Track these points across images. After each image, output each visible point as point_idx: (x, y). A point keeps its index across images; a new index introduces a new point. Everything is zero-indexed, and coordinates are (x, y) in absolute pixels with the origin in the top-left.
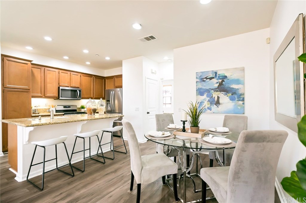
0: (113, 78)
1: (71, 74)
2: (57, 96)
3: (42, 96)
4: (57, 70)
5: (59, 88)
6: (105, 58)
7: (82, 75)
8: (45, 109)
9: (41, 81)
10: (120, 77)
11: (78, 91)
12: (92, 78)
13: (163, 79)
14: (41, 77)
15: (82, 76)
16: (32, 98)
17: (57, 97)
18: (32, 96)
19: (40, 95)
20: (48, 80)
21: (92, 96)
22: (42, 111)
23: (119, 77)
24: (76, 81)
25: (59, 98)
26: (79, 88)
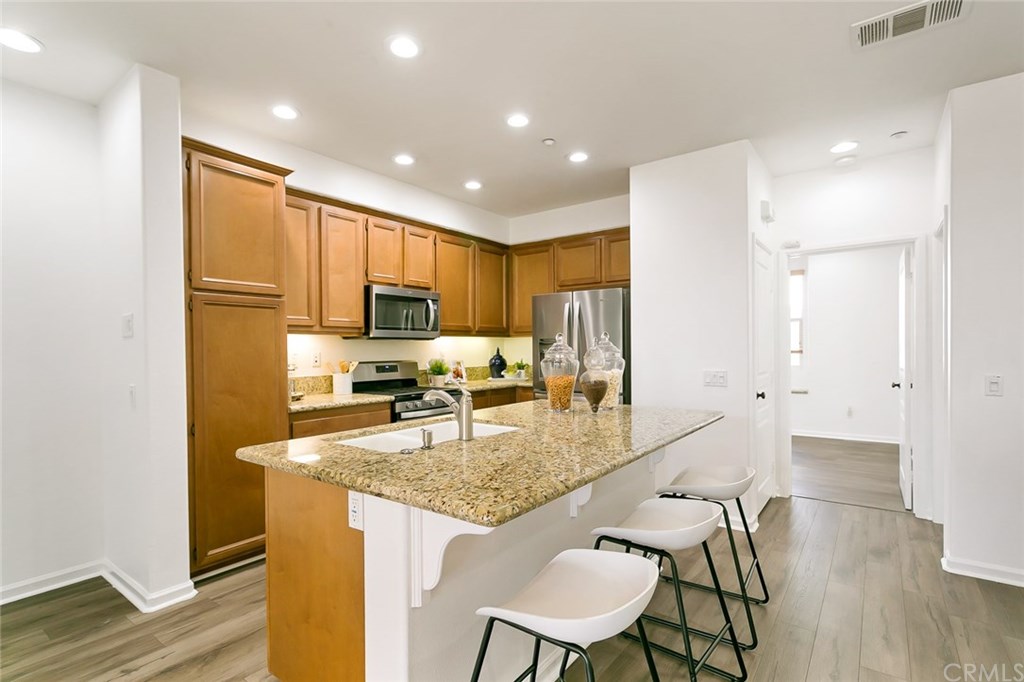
0: (547, 251)
1: (406, 231)
2: (361, 323)
3: (312, 326)
4: (361, 217)
5: (367, 290)
6: (566, 157)
7: (440, 236)
8: (313, 378)
9: (308, 263)
10: (581, 243)
11: (430, 302)
12: (470, 249)
13: (799, 246)
14: (308, 241)
15: (438, 241)
16: (289, 332)
17: (360, 328)
18: (289, 326)
19: (303, 319)
20: (332, 258)
21: (470, 324)
22: (306, 386)
23: (576, 244)
24: (420, 264)
25: (367, 333)
26: (428, 289)
